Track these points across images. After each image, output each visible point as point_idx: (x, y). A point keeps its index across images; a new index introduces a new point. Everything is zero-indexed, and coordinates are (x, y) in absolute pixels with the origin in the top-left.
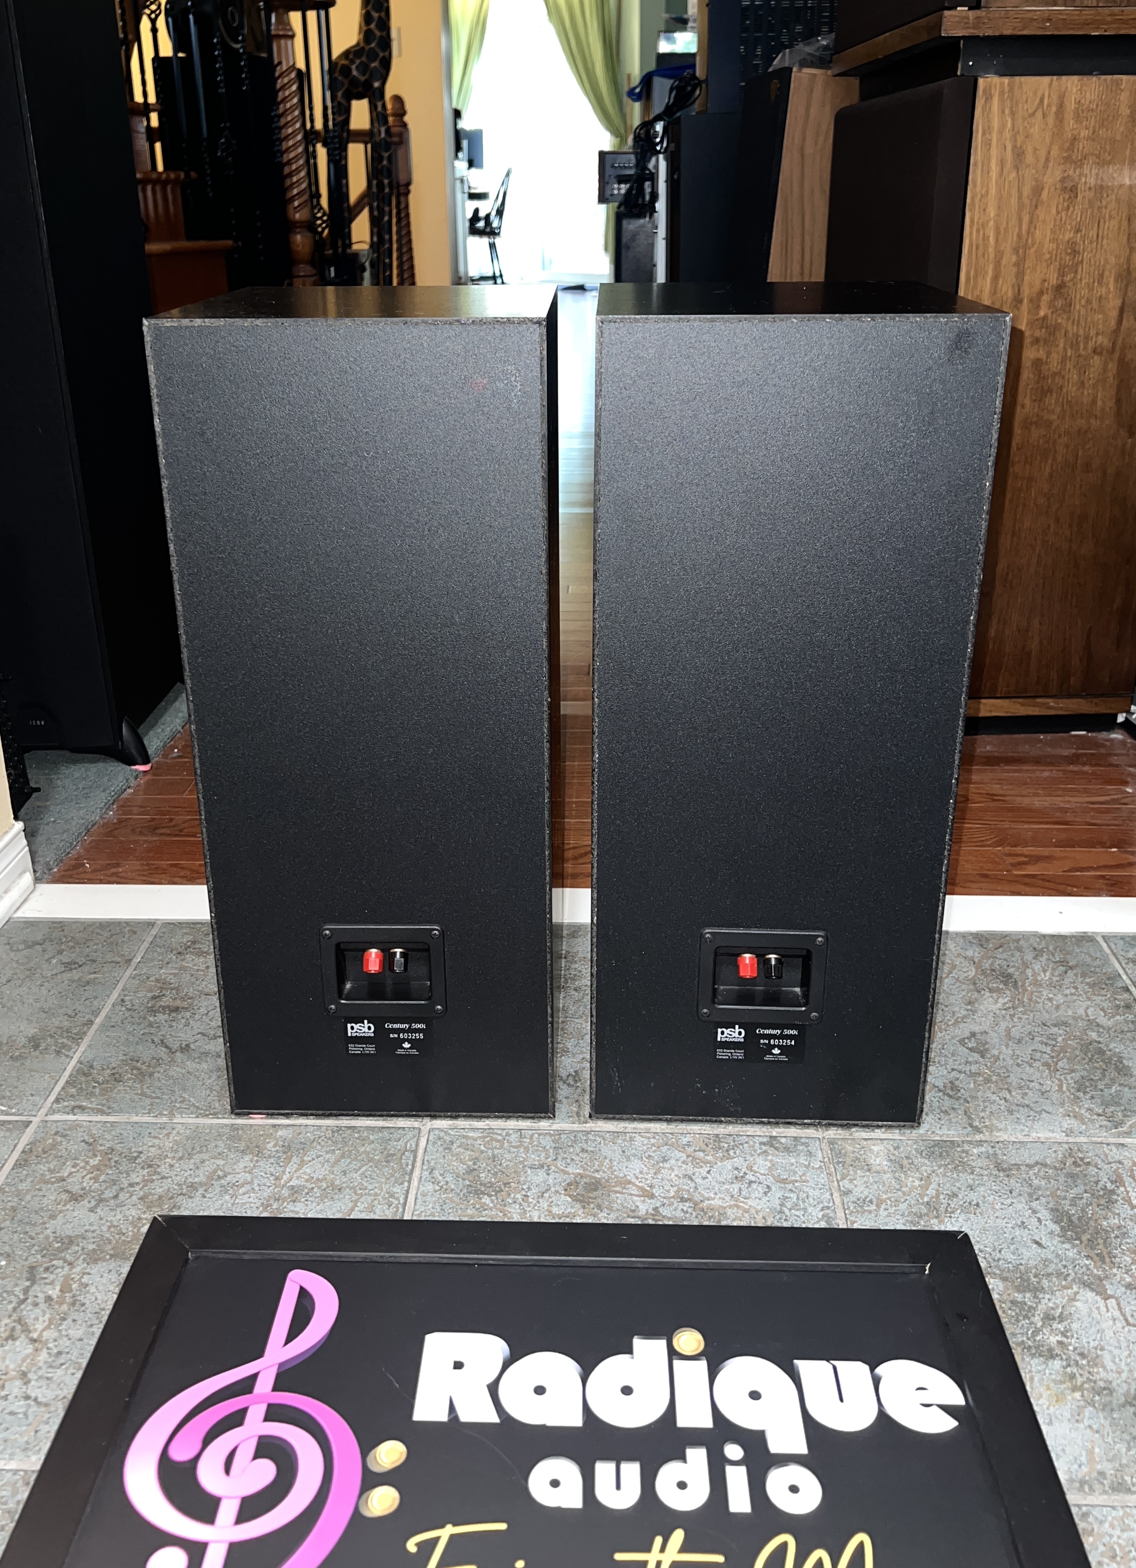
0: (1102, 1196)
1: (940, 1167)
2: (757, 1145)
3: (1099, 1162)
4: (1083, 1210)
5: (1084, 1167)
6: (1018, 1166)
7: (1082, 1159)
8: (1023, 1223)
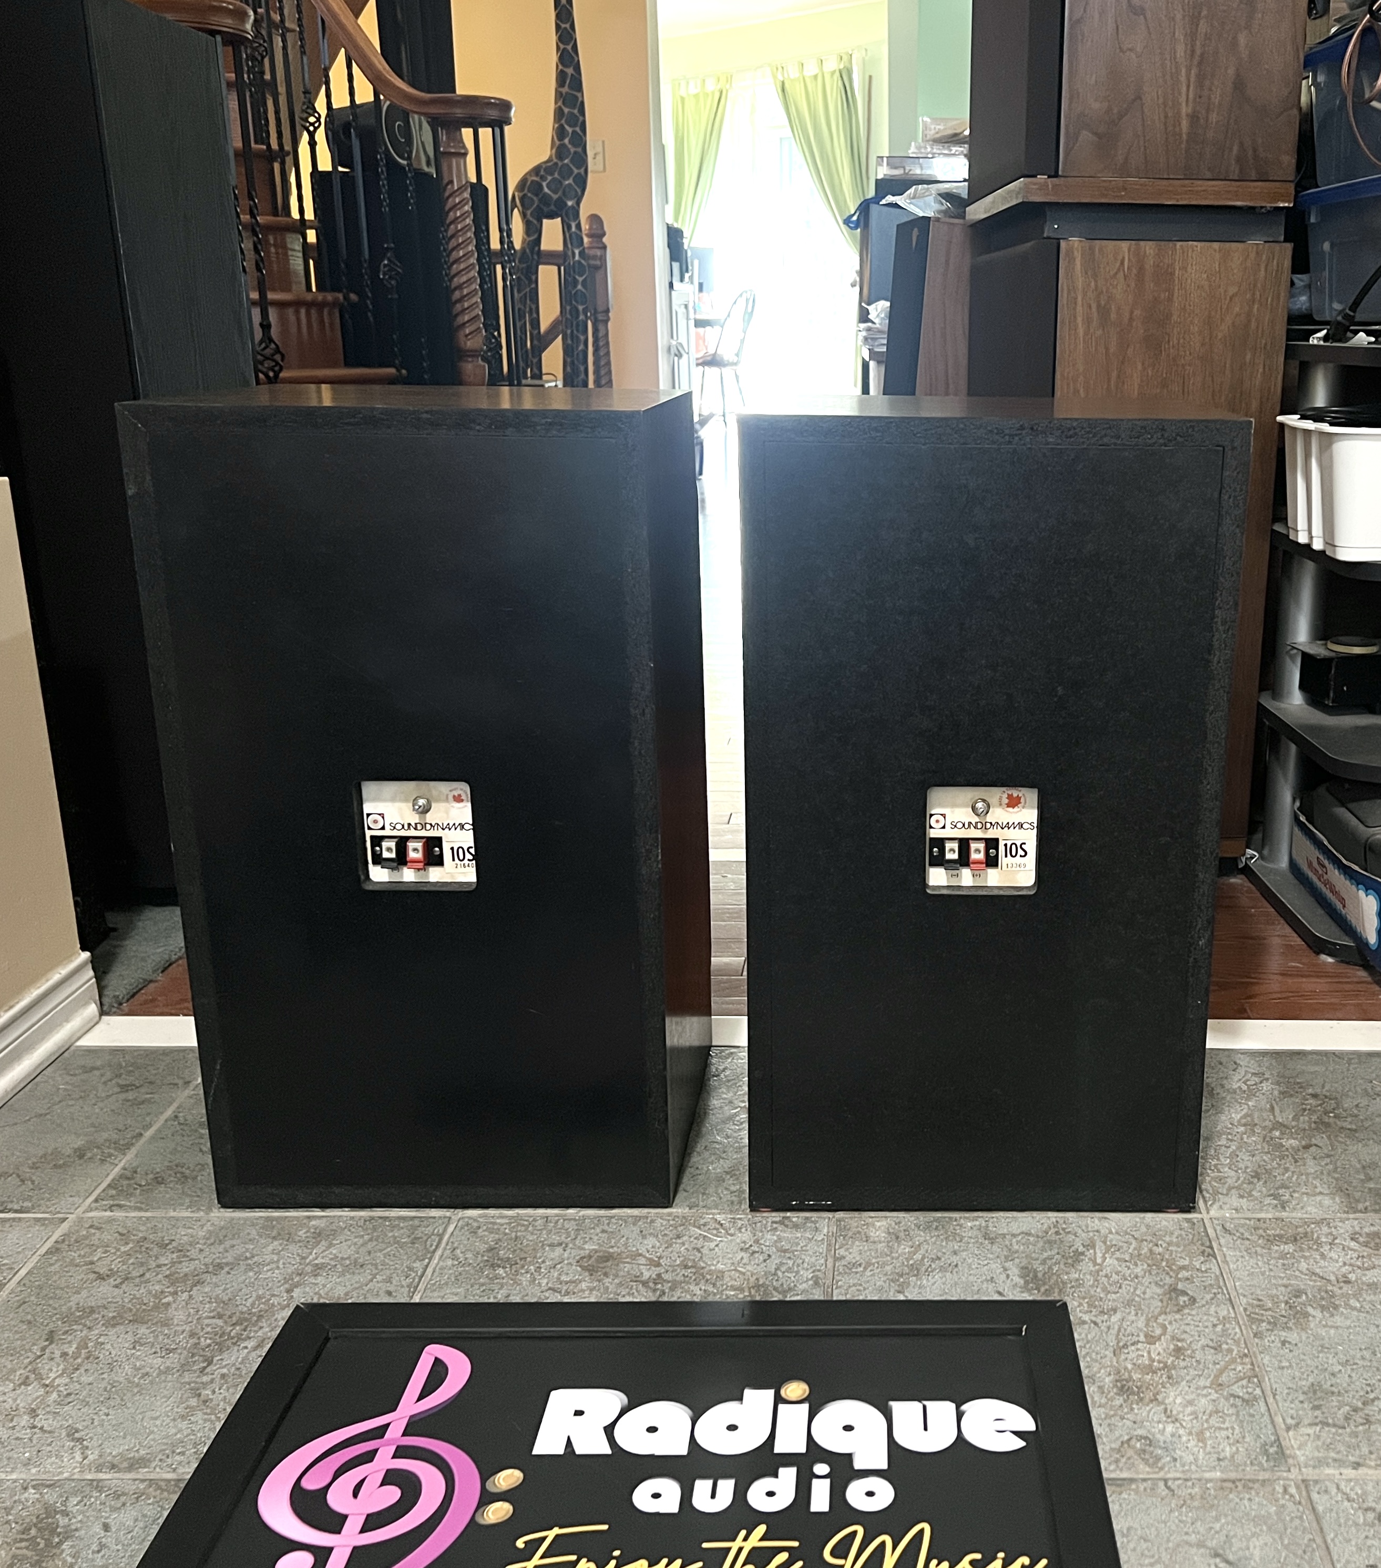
0: (1071, 1257)
1: (932, 1237)
2: (769, 1224)
3: (1080, 1231)
4: (1050, 1268)
5: (1063, 1234)
6: (1004, 1235)
7: (1064, 1229)
8: (992, 1278)
